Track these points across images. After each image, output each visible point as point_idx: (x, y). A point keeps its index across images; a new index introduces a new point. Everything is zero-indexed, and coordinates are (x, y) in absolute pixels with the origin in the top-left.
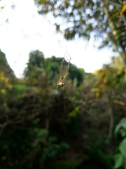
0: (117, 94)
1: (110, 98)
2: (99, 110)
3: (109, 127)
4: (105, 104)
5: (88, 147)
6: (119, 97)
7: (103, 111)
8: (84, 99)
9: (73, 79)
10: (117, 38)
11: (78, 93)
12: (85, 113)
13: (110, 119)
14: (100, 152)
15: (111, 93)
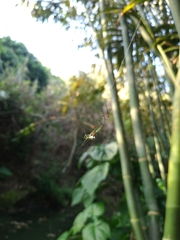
0: (87, 113)
1: (78, 117)
2: (61, 129)
3: (69, 153)
4: (71, 122)
5: (38, 176)
6: (89, 116)
7: (67, 131)
8: (44, 113)
9: (32, 80)
10: (106, 42)
11: (36, 102)
12: (42, 131)
13: (72, 143)
14: (52, 183)
15: (81, 110)
